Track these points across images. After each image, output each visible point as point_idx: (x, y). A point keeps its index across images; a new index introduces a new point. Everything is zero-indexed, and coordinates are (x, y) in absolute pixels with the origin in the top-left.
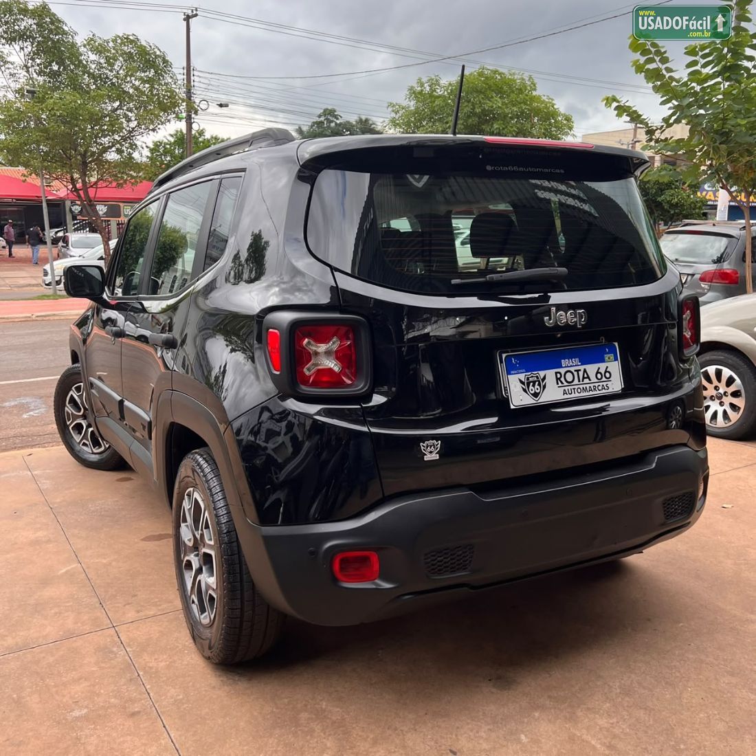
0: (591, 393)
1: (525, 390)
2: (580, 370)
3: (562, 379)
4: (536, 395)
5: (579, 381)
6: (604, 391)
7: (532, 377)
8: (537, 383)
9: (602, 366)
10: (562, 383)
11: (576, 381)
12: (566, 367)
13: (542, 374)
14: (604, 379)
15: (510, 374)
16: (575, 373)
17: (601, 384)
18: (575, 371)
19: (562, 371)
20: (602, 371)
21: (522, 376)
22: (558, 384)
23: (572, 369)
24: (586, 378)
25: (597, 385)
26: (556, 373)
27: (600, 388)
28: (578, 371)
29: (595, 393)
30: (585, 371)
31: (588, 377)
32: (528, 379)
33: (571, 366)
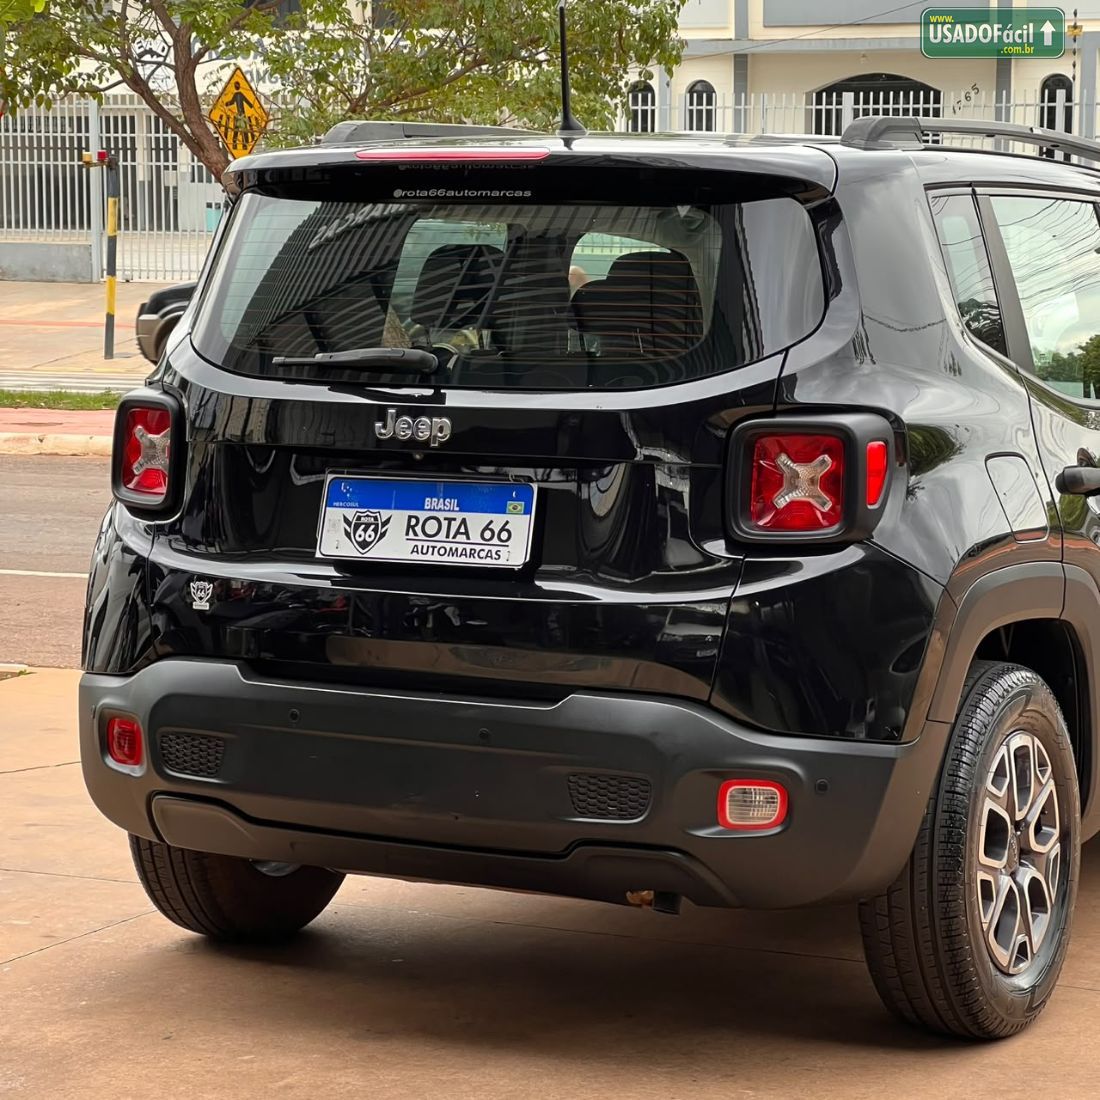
0: (463, 559)
1: (348, 534)
2: (454, 519)
3: (418, 529)
4: (364, 545)
5: (447, 537)
6: (489, 561)
7: (367, 516)
8: (372, 527)
9: (498, 520)
10: (416, 534)
11: (442, 536)
12: (430, 510)
13: (385, 514)
14: (495, 541)
15: (332, 506)
16: (445, 524)
17: (487, 548)
18: (445, 519)
19: (422, 515)
20: (496, 528)
21: (351, 513)
22: (407, 534)
23: (441, 516)
24: (462, 533)
25: (478, 548)
26: (410, 517)
27: (483, 554)
28: (450, 520)
29: (471, 560)
30: (464, 521)
31: (466, 533)
32: (359, 518)
33: (440, 510)
